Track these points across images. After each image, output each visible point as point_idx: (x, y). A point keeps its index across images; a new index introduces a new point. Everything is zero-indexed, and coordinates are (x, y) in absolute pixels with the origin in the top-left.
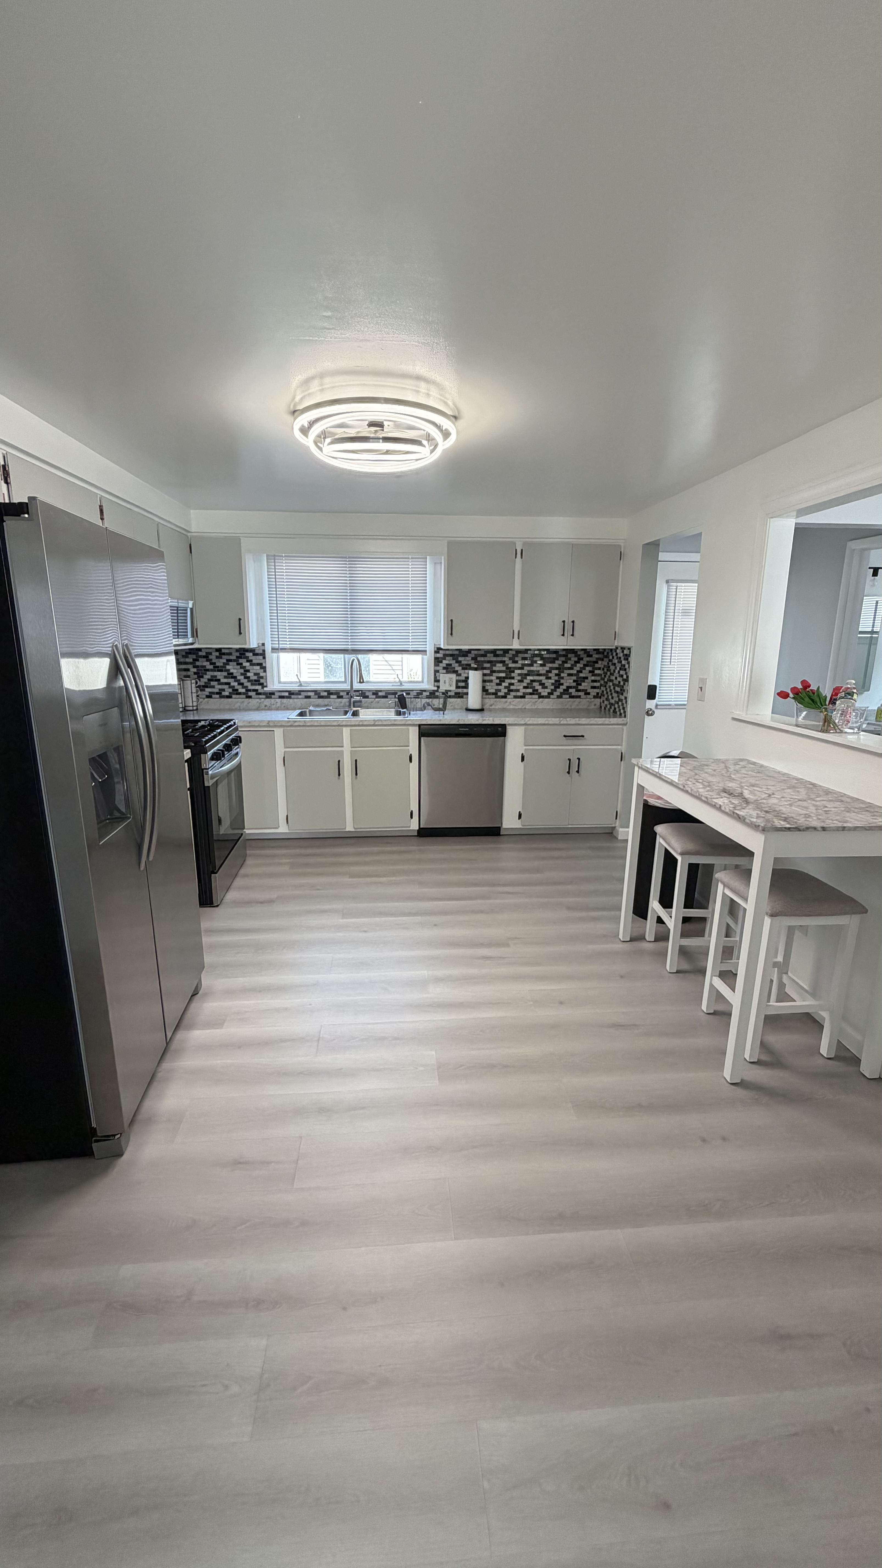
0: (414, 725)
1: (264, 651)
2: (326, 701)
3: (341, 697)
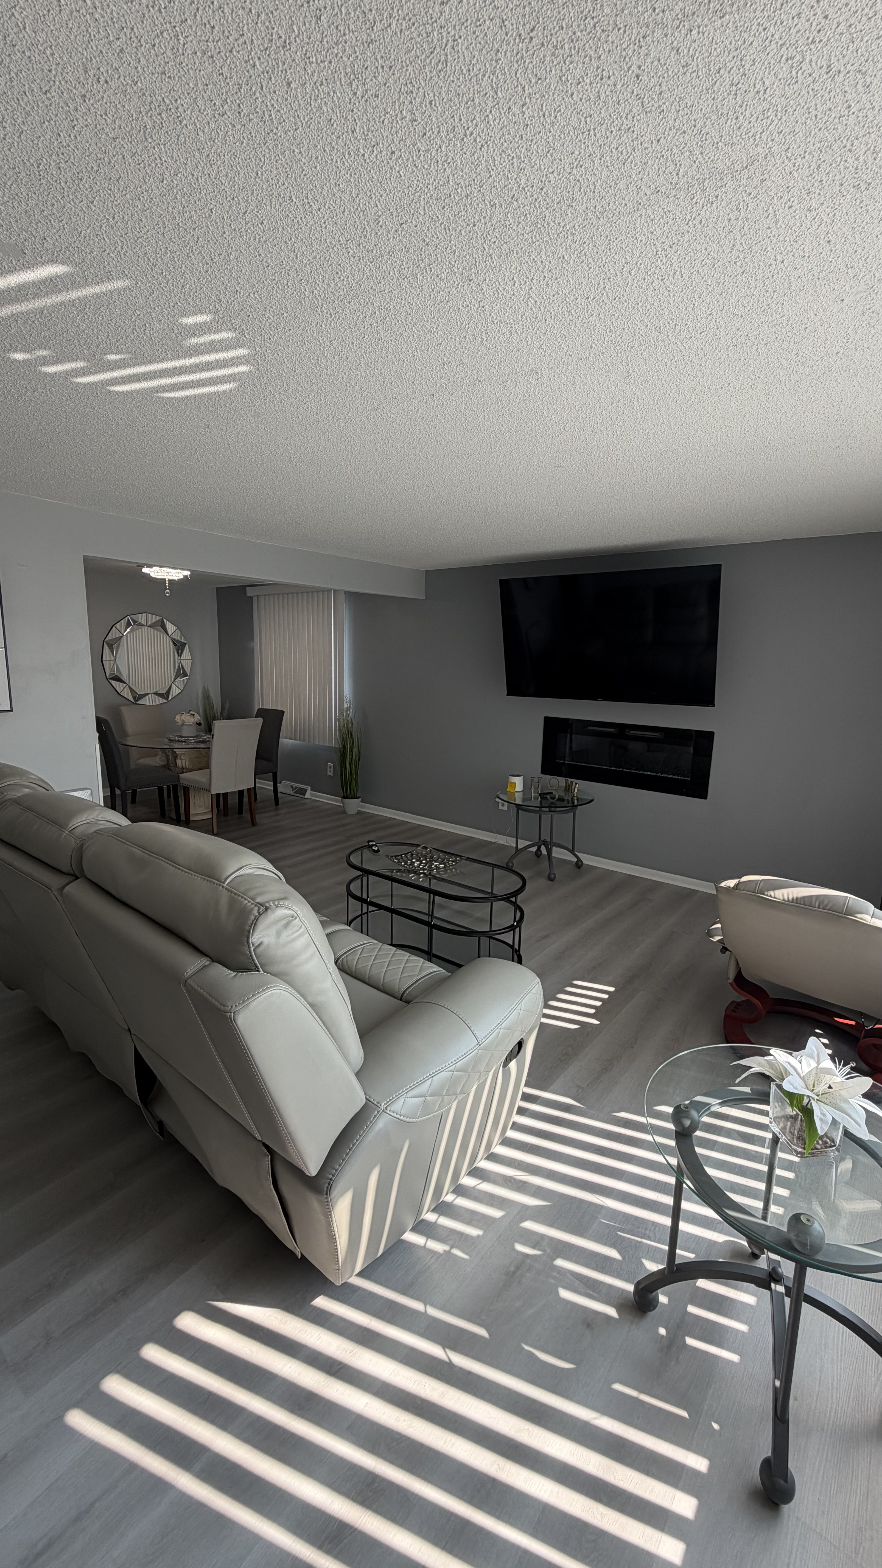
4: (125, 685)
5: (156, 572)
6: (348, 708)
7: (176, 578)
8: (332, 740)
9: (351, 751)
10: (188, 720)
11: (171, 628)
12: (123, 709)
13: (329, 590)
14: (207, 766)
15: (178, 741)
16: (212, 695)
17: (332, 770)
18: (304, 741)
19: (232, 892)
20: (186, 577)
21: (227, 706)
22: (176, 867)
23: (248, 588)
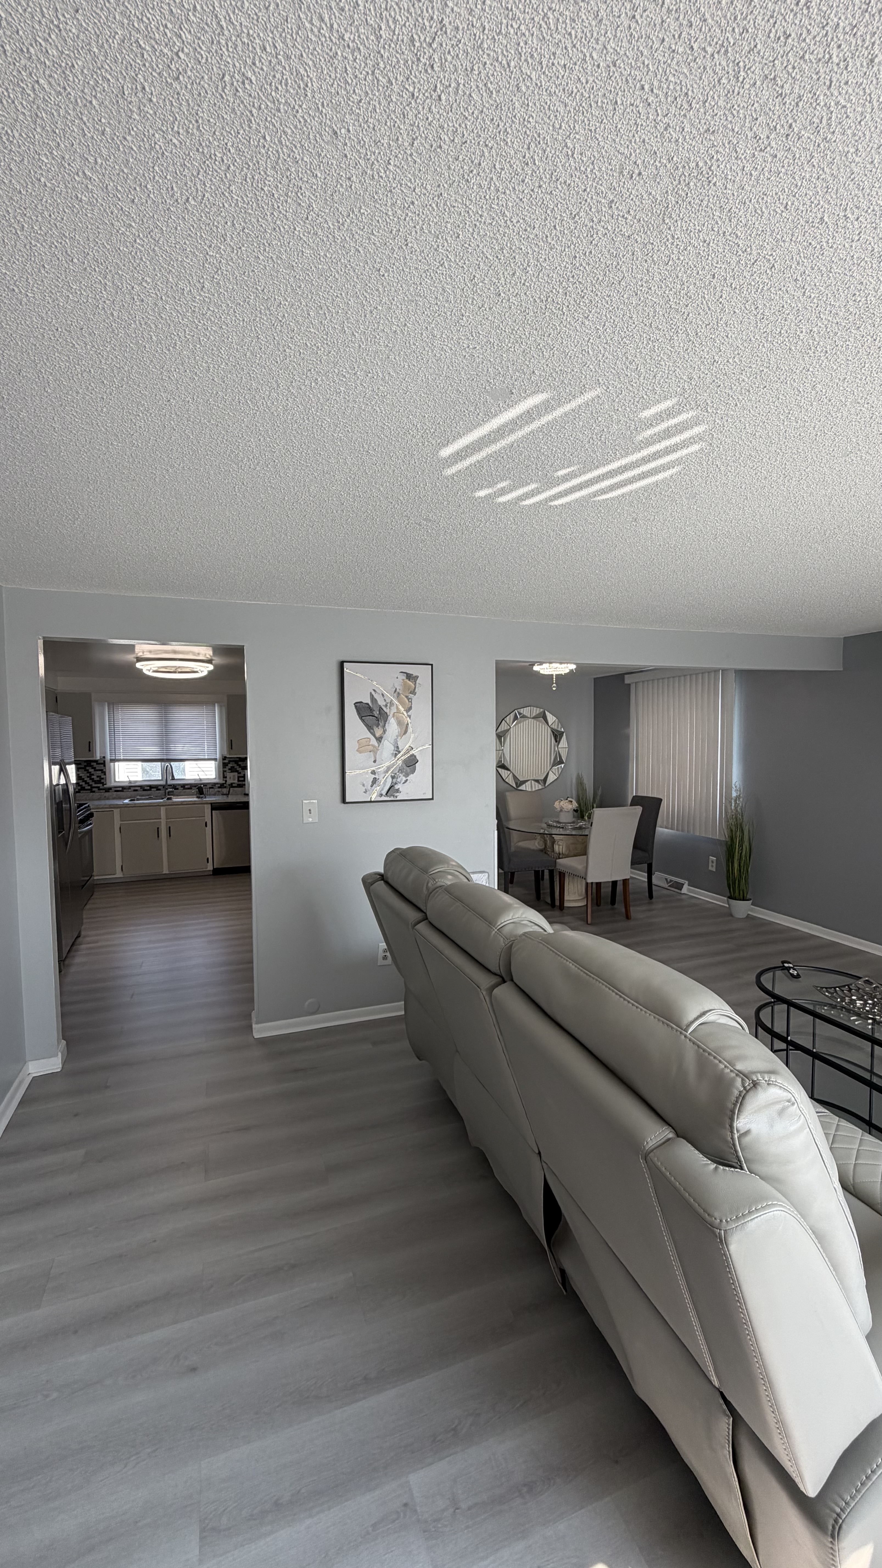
0: (207, 803)
1: (104, 761)
2: (149, 792)
3: (160, 790)
4: (509, 772)
5: (544, 669)
6: (738, 797)
7: (563, 673)
8: (717, 832)
9: (741, 845)
10: (567, 806)
11: (551, 718)
12: (507, 794)
13: (716, 671)
14: (584, 852)
15: (556, 827)
16: (585, 781)
17: (714, 864)
18: (682, 831)
19: (699, 1046)
20: (572, 671)
21: (599, 792)
22: (621, 997)
23: (626, 676)
